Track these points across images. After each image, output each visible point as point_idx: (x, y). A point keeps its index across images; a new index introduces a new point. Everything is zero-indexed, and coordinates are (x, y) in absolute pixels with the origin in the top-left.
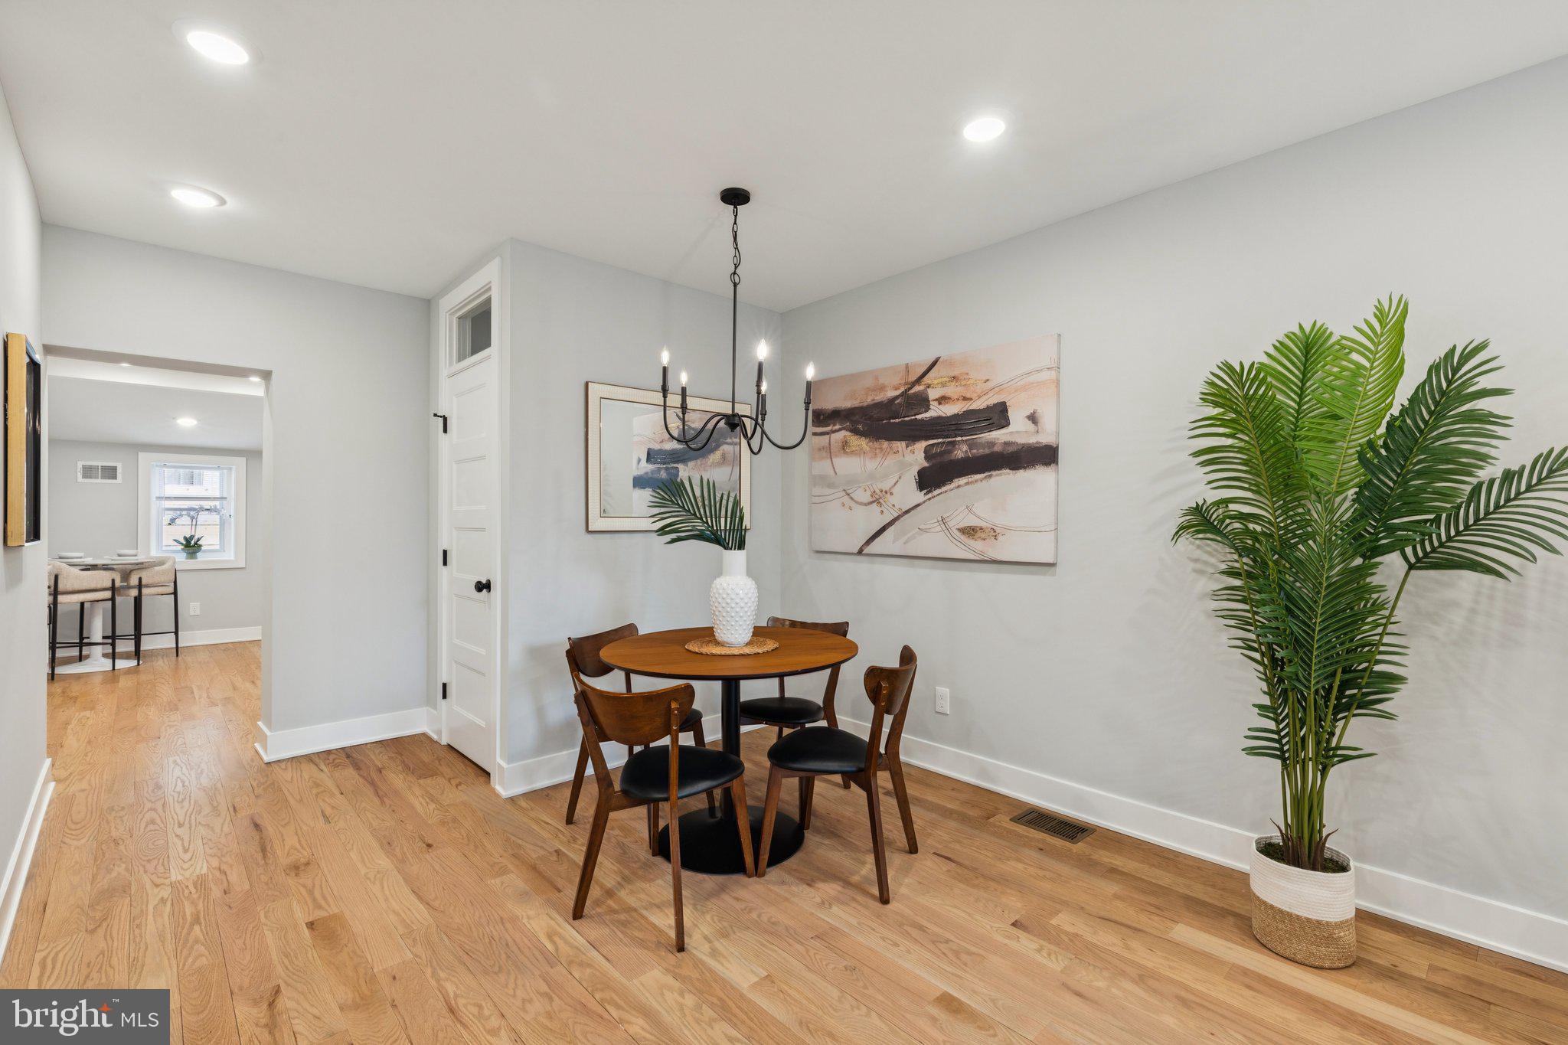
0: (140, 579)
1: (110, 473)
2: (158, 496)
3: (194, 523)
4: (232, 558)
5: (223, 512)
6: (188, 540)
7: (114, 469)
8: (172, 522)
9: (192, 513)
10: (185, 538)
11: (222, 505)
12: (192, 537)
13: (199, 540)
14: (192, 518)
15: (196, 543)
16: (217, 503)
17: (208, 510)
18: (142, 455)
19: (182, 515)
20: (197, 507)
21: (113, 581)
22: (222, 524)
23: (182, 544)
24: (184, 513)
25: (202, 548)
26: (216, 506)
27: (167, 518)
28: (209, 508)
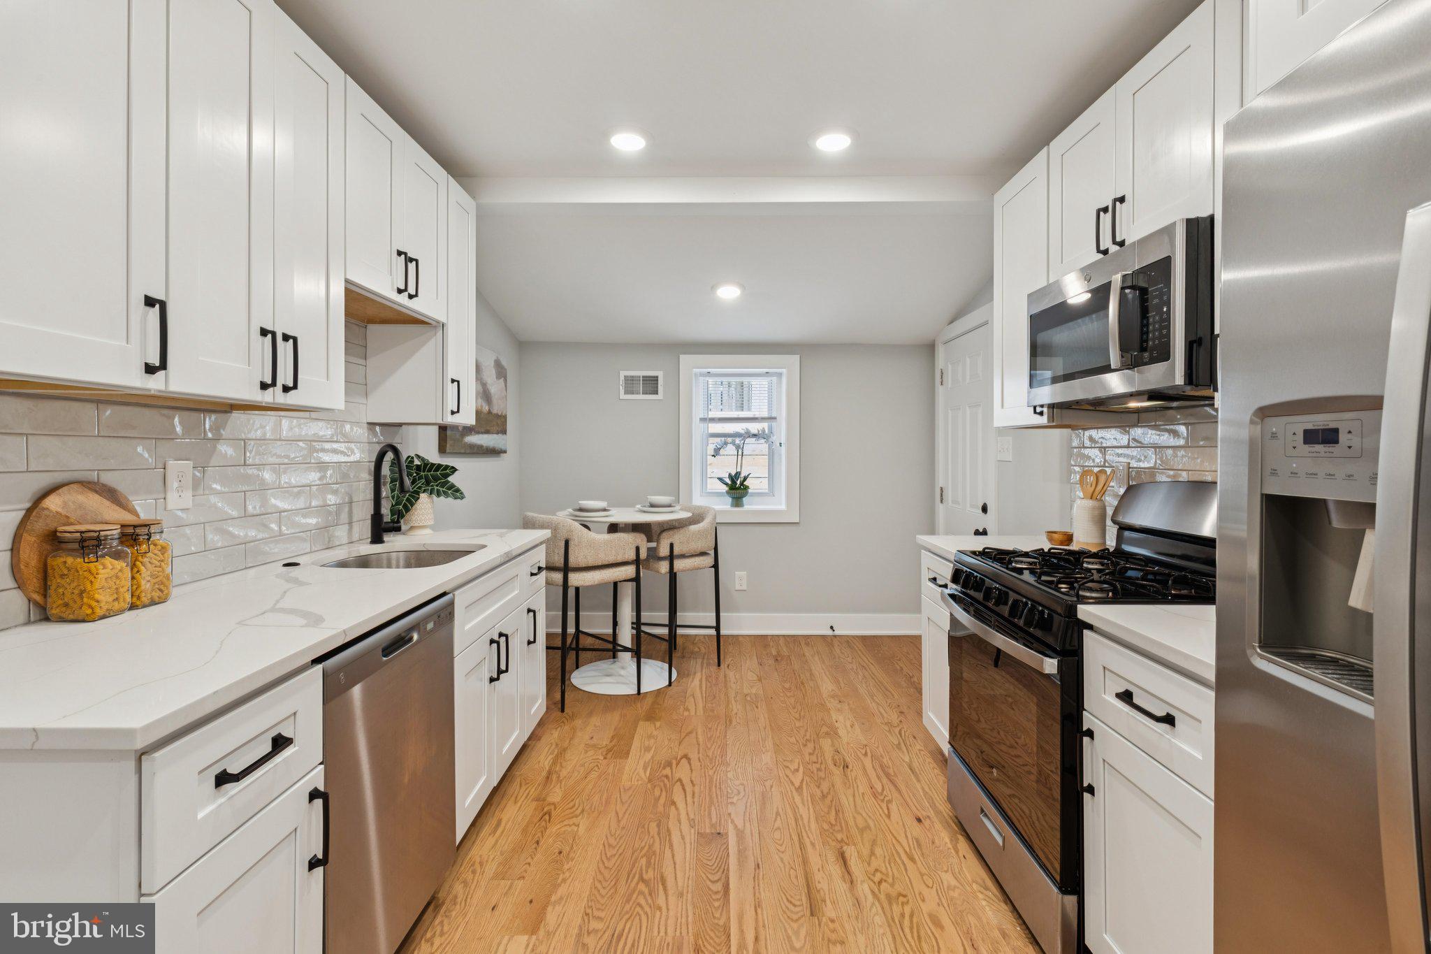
0: (672, 546)
1: (651, 385)
2: (702, 416)
3: (740, 453)
4: (783, 507)
5: (774, 438)
6: (733, 478)
7: (655, 379)
8: (717, 452)
9: (738, 441)
10: (730, 475)
11: (770, 428)
12: (738, 474)
13: (745, 479)
14: (738, 447)
15: (742, 484)
16: (765, 425)
17: (755, 435)
18: (684, 359)
19: (726, 443)
20: (743, 432)
21: (638, 549)
22: (771, 455)
23: (726, 484)
24: (730, 440)
25: (750, 491)
26: (763, 430)
27: (711, 450)
28: (756, 432)
